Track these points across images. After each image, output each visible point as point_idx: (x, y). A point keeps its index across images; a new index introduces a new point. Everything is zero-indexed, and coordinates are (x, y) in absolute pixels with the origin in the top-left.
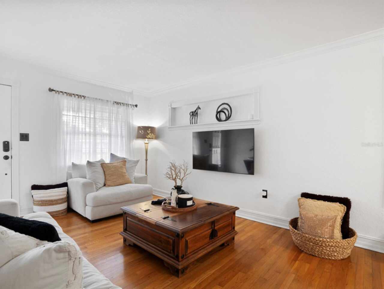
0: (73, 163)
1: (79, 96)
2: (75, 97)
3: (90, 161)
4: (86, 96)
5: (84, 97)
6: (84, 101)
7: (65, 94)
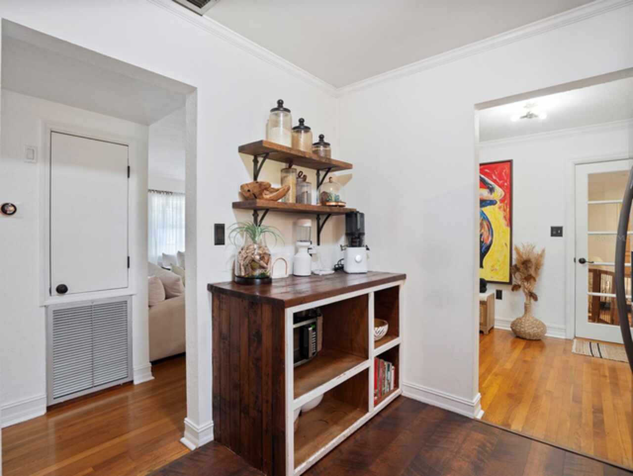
0: (163, 254)
1: (167, 193)
2: (164, 193)
3: (180, 251)
4: (173, 191)
5: (171, 193)
6: (172, 196)
7: (152, 192)
